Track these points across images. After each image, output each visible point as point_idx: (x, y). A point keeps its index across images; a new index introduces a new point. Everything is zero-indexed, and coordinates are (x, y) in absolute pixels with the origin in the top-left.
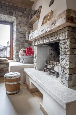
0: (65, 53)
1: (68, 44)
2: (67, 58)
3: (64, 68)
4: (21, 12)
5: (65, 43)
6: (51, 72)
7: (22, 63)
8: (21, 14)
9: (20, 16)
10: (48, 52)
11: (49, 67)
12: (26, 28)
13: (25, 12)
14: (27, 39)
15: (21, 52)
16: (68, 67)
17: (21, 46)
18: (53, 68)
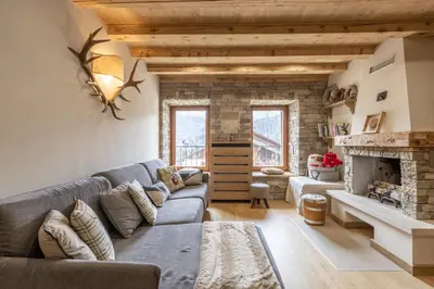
0: (410, 176)
1: (414, 166)
2: (414, 184)
3: (408, 195)
4: (309, 88)
5: (410, 164)
6: (385, 199)
7: (316, 179)
8: (307, 92)
9: (307, 97)
10: (374, 166)
11: (379, 191)
12: (318, 116)
13: (315, 87)
14: (320, 135)
15: (311, 160)
16: (415, 194)
17: (308, 148)
18: (388, 194)
